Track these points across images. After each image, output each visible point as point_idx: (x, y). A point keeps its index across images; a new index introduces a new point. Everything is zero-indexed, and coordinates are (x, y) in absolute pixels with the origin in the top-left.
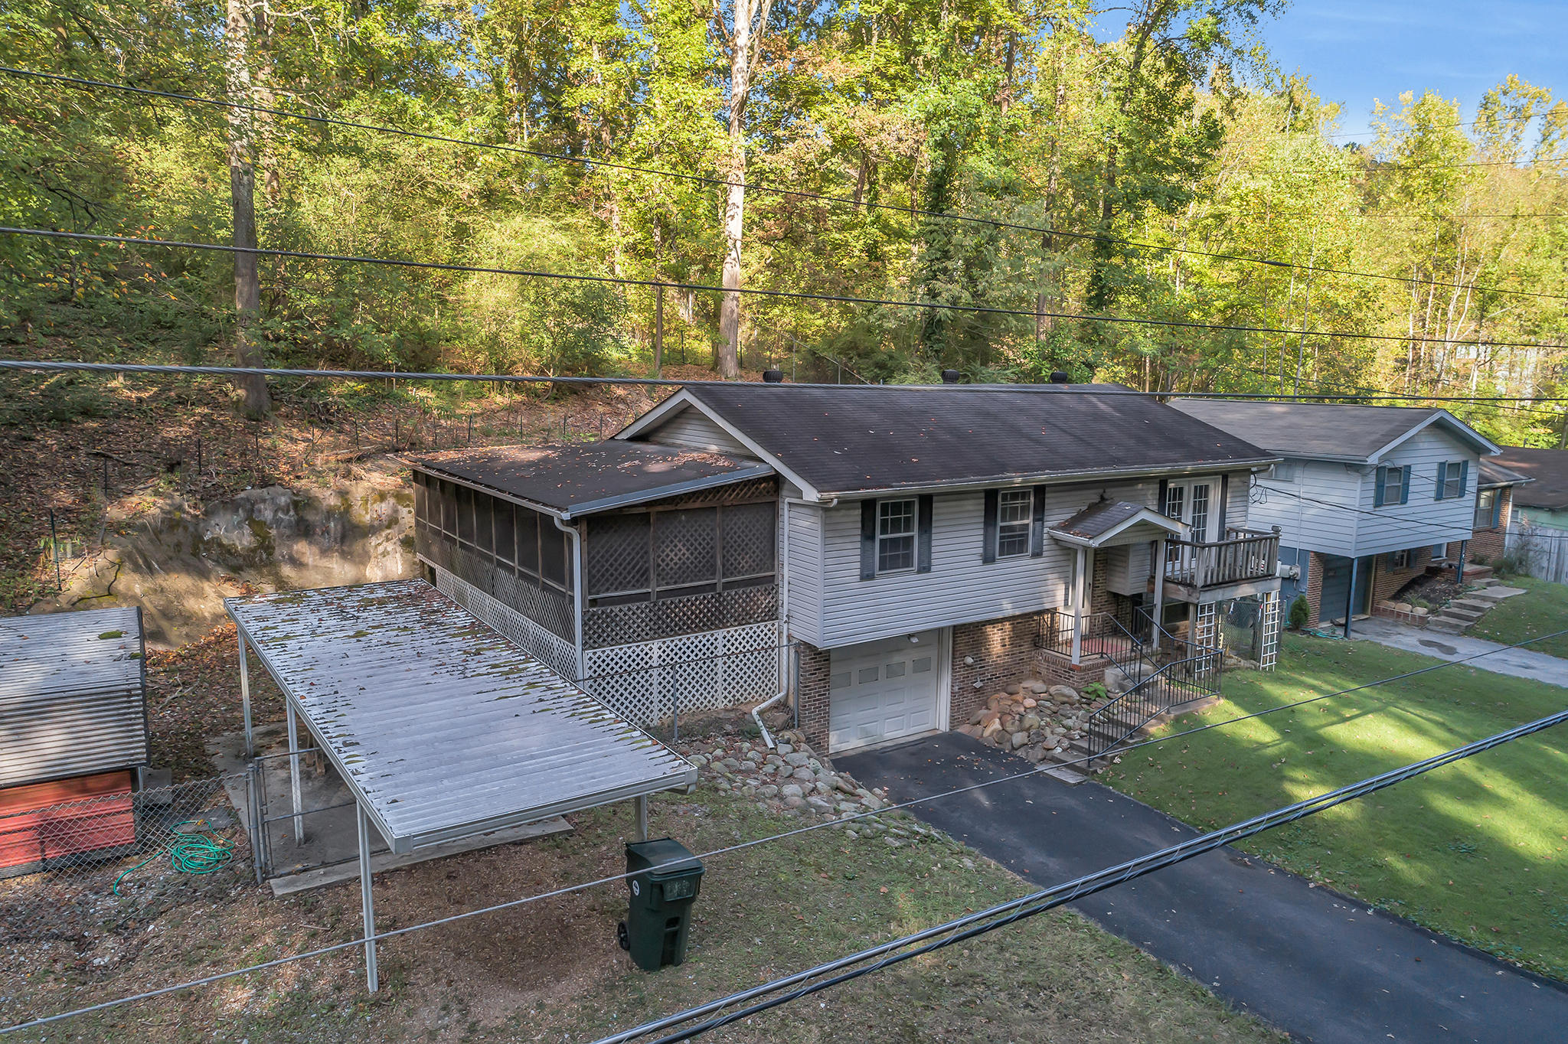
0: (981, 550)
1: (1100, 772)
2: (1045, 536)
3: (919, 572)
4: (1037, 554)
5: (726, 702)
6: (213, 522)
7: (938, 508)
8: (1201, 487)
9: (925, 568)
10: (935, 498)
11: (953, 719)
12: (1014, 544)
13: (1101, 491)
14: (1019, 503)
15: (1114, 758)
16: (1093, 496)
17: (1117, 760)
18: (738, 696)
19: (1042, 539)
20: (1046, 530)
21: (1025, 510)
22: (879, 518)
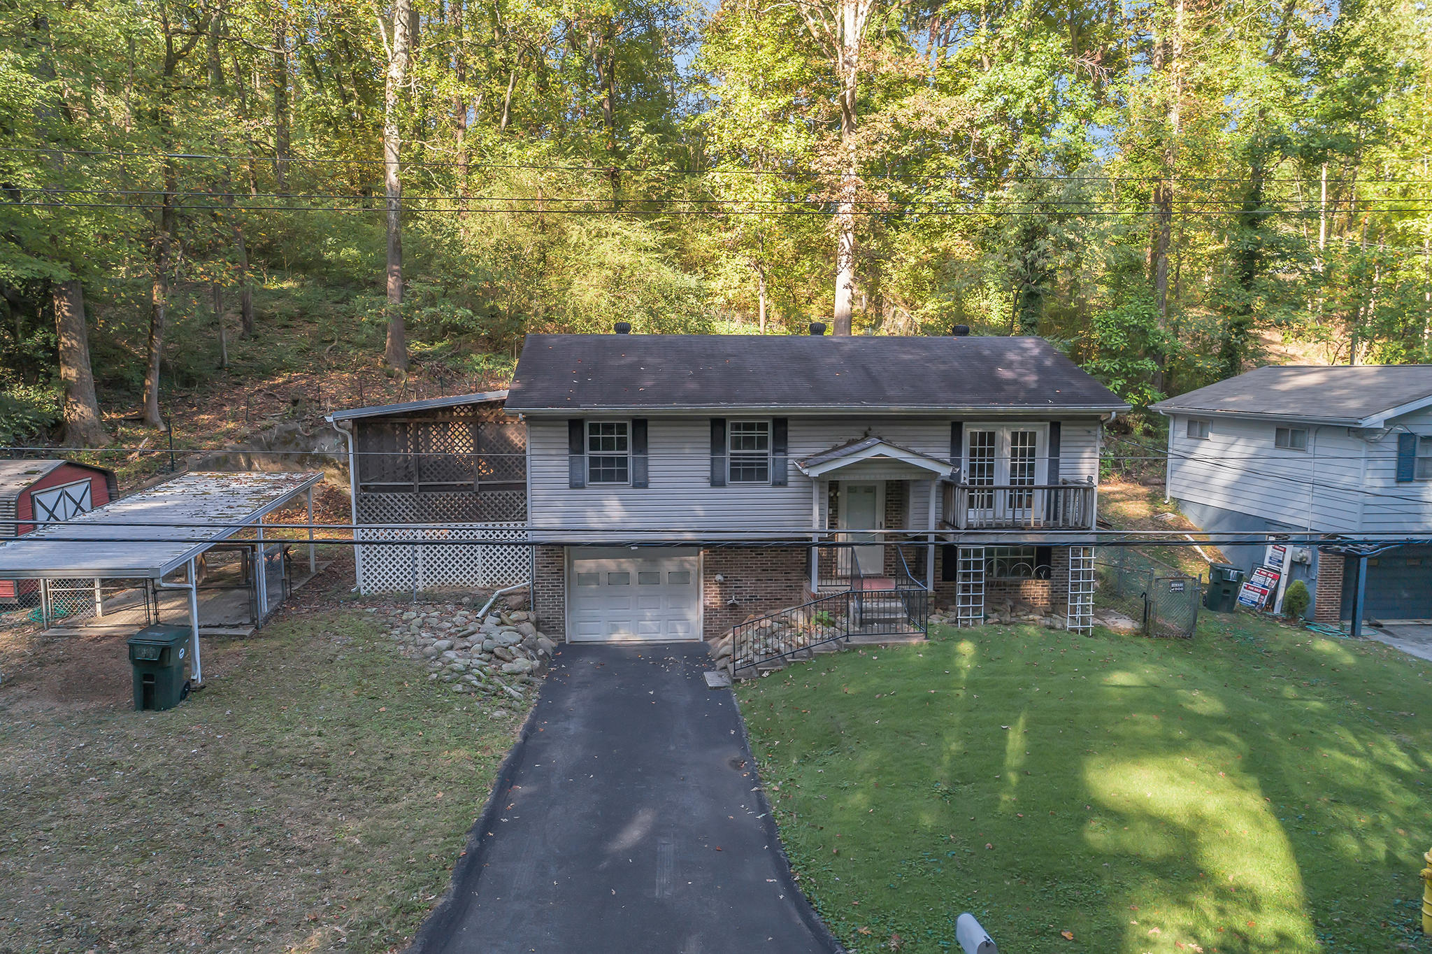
0: (709, 474)
1: (743, 681)
2: (790, 467)
3: (635, 486)
4: (781, 483)
5: (485, 582)
6: (319, 442)
7: (652, 431)
8: (1023, 434)
9: (642, 484)
10: (649, 423)
11: (705, 631)
12: (750, 472)
13: (866, 428)
14: (756, 433)
15: (763, 671)
16: (855, 432)
17: (765, 674)
18: (495, 579)
19: (786, 470)
20: (790, 462)
21: (762, 443)
22: (587, 436)
